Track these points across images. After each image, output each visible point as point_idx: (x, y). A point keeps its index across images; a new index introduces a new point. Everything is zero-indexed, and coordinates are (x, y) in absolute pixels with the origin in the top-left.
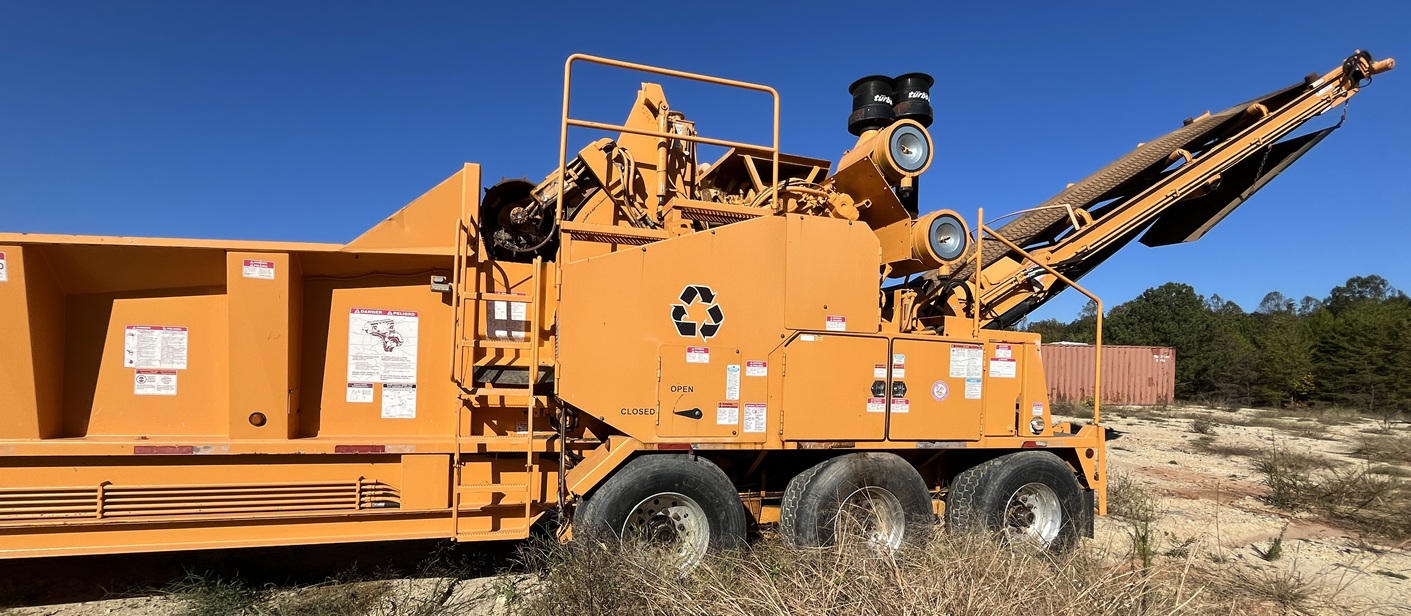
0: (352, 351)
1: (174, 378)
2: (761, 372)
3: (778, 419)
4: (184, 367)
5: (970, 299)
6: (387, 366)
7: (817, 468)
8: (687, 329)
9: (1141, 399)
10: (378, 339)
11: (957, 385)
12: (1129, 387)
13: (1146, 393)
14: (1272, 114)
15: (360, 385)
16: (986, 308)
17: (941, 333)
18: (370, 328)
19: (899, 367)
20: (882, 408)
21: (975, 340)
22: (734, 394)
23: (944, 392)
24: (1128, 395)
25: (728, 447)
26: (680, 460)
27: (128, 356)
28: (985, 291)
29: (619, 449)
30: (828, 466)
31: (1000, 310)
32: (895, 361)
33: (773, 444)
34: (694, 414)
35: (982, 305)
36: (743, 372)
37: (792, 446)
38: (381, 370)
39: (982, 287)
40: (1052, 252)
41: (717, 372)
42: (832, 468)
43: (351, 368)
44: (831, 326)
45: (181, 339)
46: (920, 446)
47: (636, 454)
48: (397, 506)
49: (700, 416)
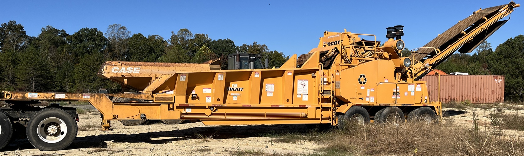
0: (298, 88)
1: (272, 93)
2: (372, 90)
3: (376, 100)
4: (274, 91)
5: (411, 73)
6: (303, 90)
7: (382, 110)
8: (361, 83)
9: (489, 101)
10: (302, 85)
11: (409, 93)
12: (483, 95)
13: (491, 97)
14: (488, 20)
15: (299, 94)
16: (415, 75)
17: (406, 82)
18: (301, 83)
19: (398, 89)
20: (395, 97)
21: (413, 83)
22: (368, 95)
23: (407, 94)
24: (483, 99)
25: (368, 105)
26: (359, 107)
27: (266, 89)
28: (415, 71)
29: (350, 105)
30: (384, 110)
31: (418, 75)
32: (397, 88)
33: (375, 105)
34: (362, 99)
35: (414, 74)
36: (370, 91)
37: (379, 105)
38: (302, 91)
39: (414, 69)
40: (431, 60)
41: (365, 91)
42: (386, 110)
43: (298, 91)
44: (386, 81)
45: (273, 86)
46: (402, 105)
47: (353, 106)
48: (307, 117)
49: (363, 99)
